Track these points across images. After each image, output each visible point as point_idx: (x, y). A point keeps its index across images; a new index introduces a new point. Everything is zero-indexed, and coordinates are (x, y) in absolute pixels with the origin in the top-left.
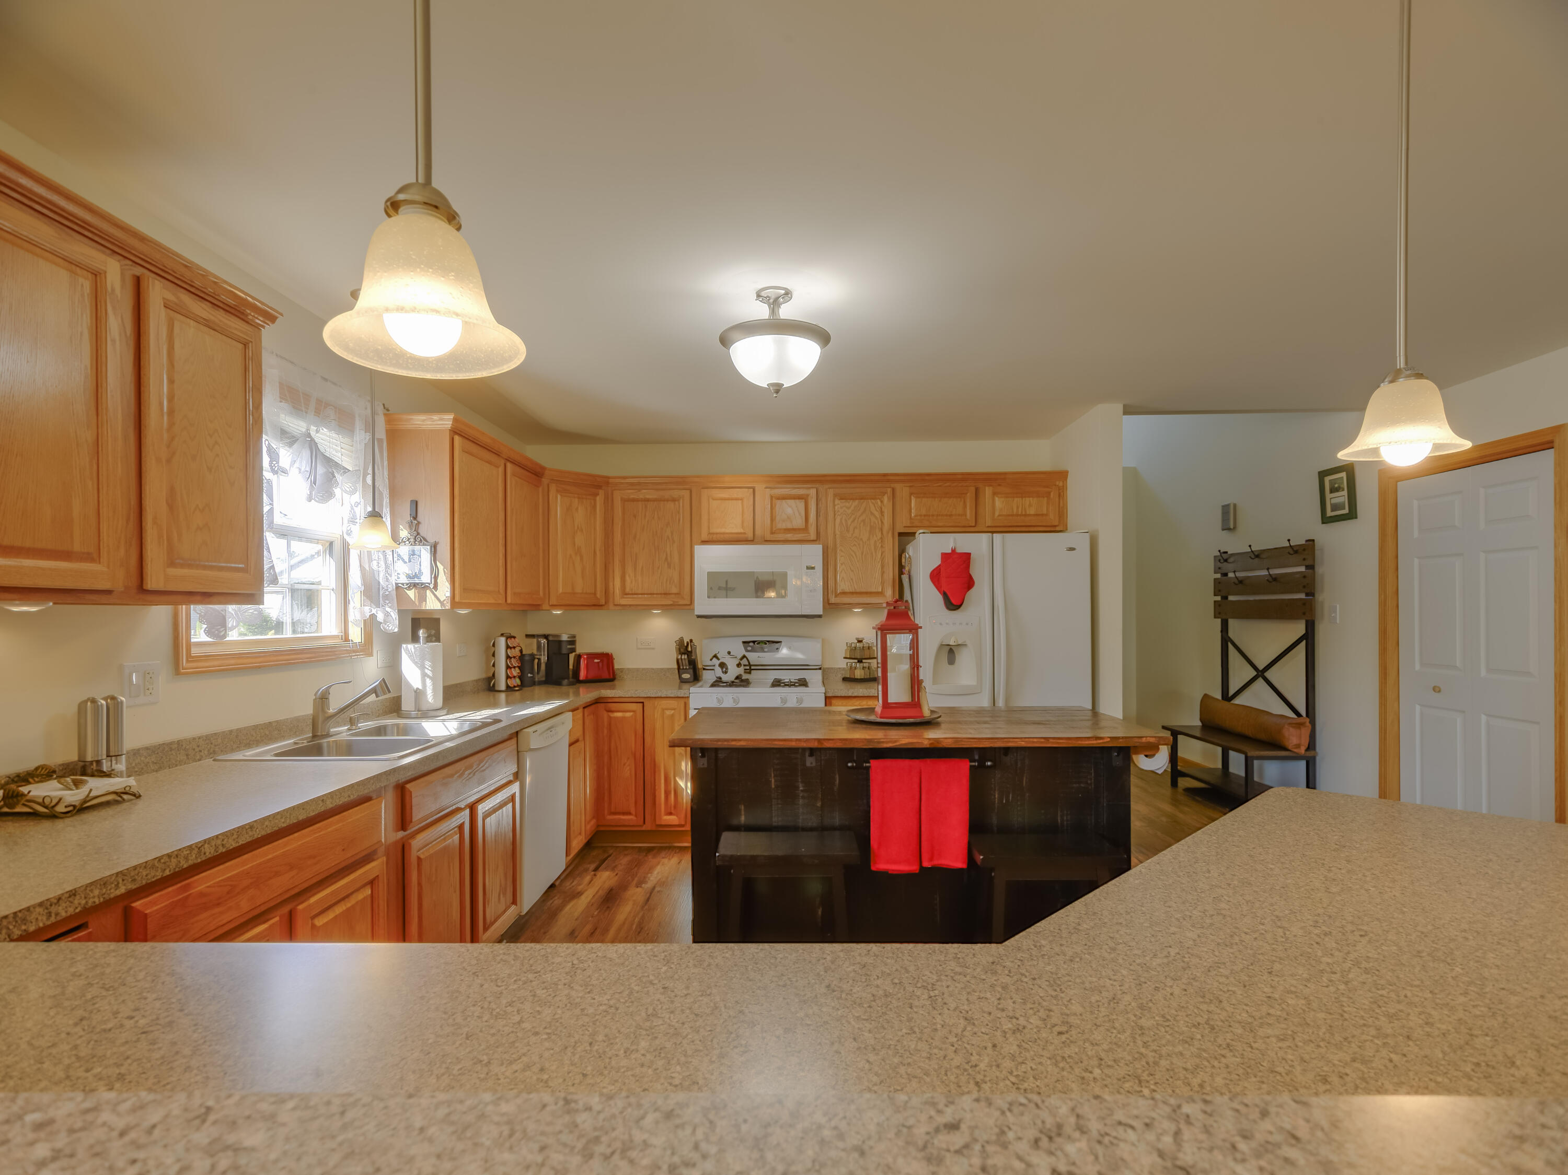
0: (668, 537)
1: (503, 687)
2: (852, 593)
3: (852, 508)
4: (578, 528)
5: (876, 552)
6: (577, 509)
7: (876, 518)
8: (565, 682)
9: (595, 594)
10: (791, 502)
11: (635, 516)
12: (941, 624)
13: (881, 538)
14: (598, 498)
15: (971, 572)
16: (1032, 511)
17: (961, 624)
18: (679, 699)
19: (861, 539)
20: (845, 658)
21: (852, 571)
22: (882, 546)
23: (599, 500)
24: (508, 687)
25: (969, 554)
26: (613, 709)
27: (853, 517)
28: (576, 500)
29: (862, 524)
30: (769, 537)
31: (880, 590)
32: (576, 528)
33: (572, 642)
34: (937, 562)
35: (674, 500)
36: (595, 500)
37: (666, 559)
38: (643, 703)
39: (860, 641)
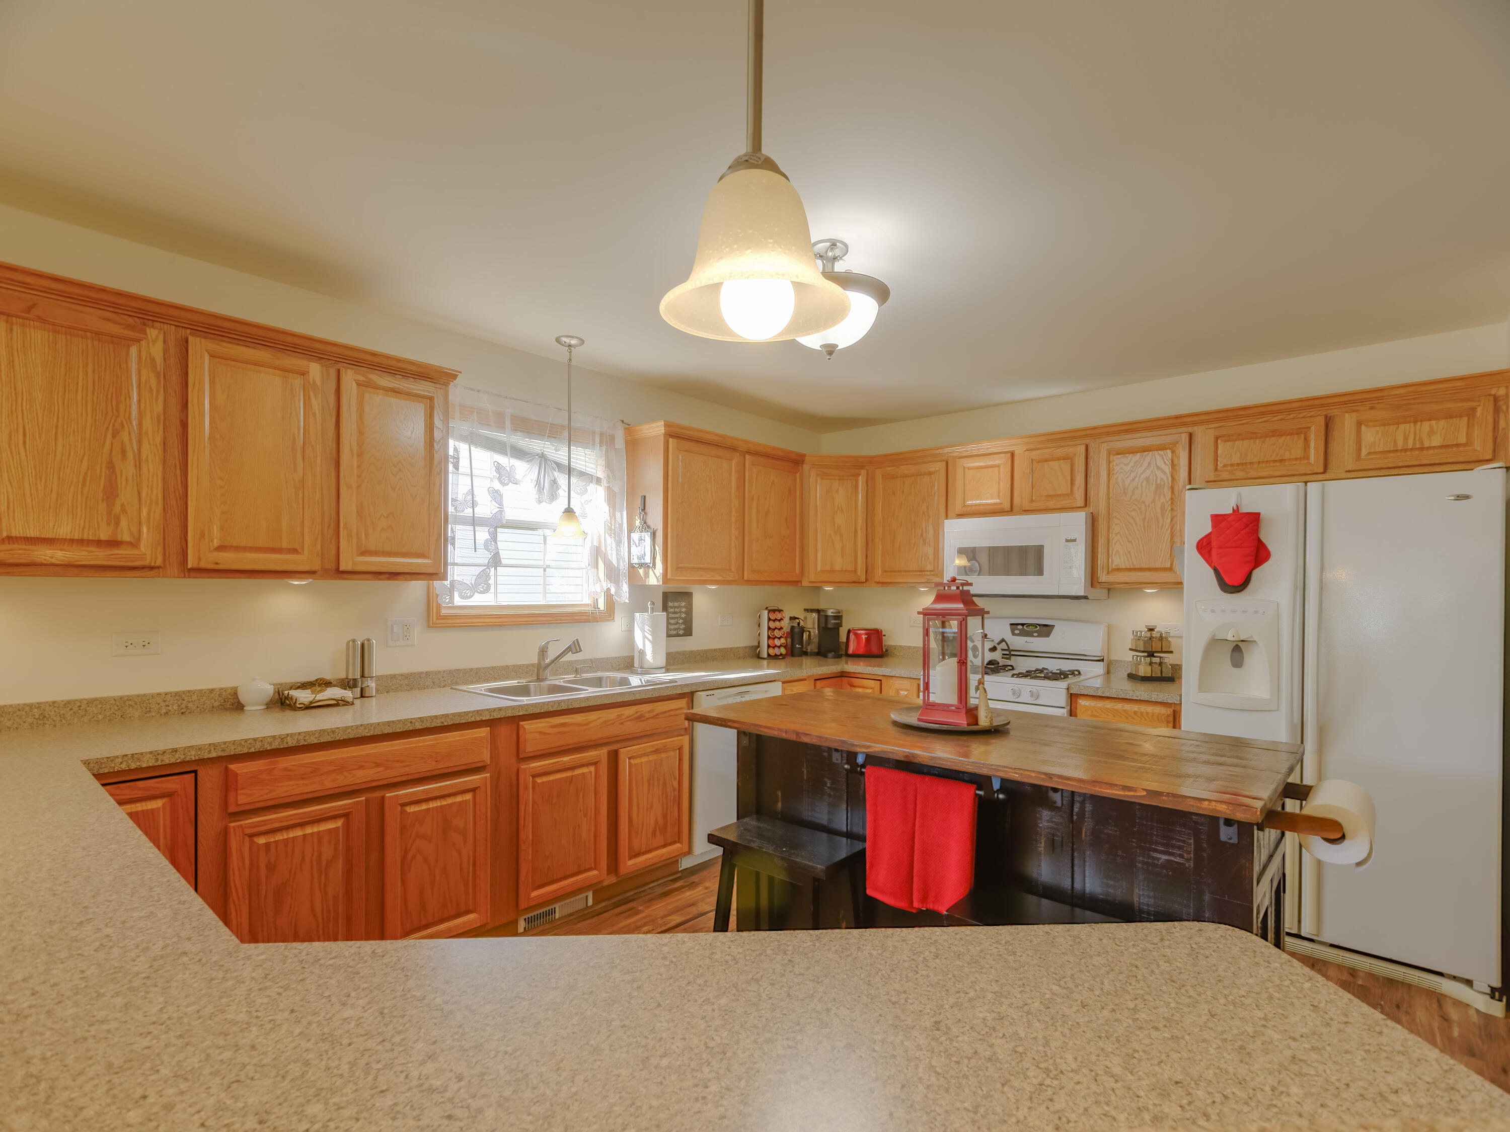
0: (924, 513)
1: (765, 656)
2: (1130, 570)
3: (1132, 464)
4: (838, 507)
5: (1163, 517)
6: (837, 491)
7: (1164, 473)
8: (830, 655)
9: (855, 571)
10: (1054, 464)
11: (894, 493)
12: (1213, 611)
13: (1172, 499)
14: (860, 478)
15: (1263, 537)
16: (1436, 441)
17: (1245, 612)
18: (910, 680)
19: (1144, 502)
20: (1131, 649)
21: (1130, 542)
22: (1172, 509)
23: (861, 480)
24: (769, 655)
25: (1259, 514)
26: (855, 684)
27: (1133, 475)
28: (837, 482)
29: (1145, 483)
30: (1027, 506)
31: (1168, 565)
32: (836, 509)
33: (838, 617)
34: (1206, 528)
35: (930, 474)
36: (857, 481)
37: (922, 535)
38: (880, 680)
39: (1151, 630)
